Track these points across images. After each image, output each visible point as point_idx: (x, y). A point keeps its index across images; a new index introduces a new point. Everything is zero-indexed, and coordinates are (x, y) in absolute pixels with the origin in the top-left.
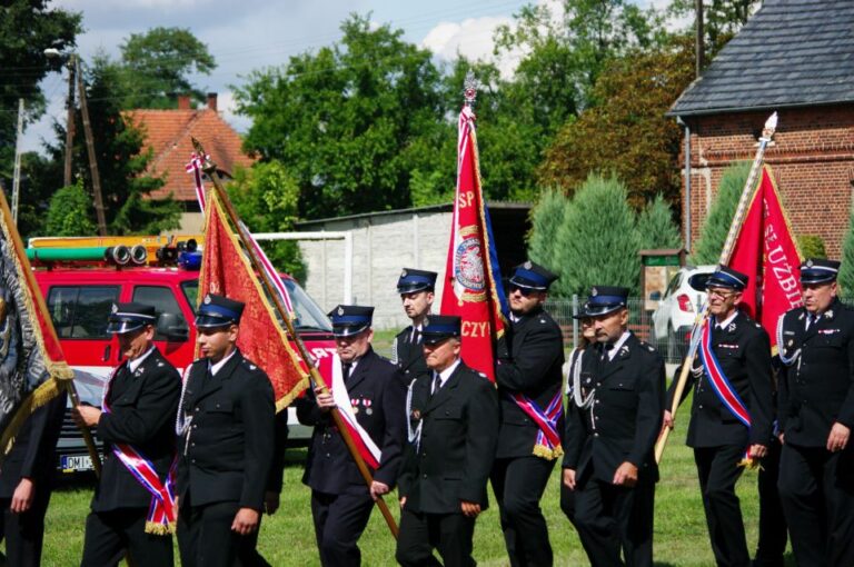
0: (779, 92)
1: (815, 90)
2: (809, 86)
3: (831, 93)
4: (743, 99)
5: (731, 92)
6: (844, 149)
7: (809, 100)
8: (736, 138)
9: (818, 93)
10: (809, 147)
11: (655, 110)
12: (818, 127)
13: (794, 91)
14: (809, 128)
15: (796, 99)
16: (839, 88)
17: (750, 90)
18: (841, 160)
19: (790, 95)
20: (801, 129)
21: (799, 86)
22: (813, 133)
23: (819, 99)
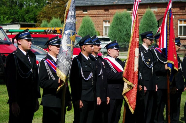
0: (89, 2)
1: (96, 2)
2: (95, 1)
3: (100, 3)
4: (81, 4)
5: (78, 2)
6: (102, 14)
7: (95, 4)
8: (79, 11)
9: (97, 3)
10: (95, 14)
11: (62, 5)
12: (97, 10)
13: (91, 2)
14: (95, 10)
15: (92, 4)
16: (101, 2)
17: (82, 2)
18: (101, 16)
19: (91, 3)
20: (93, 10)
21: (92, 2)
22: (96, 11)
23: (97, 4)
